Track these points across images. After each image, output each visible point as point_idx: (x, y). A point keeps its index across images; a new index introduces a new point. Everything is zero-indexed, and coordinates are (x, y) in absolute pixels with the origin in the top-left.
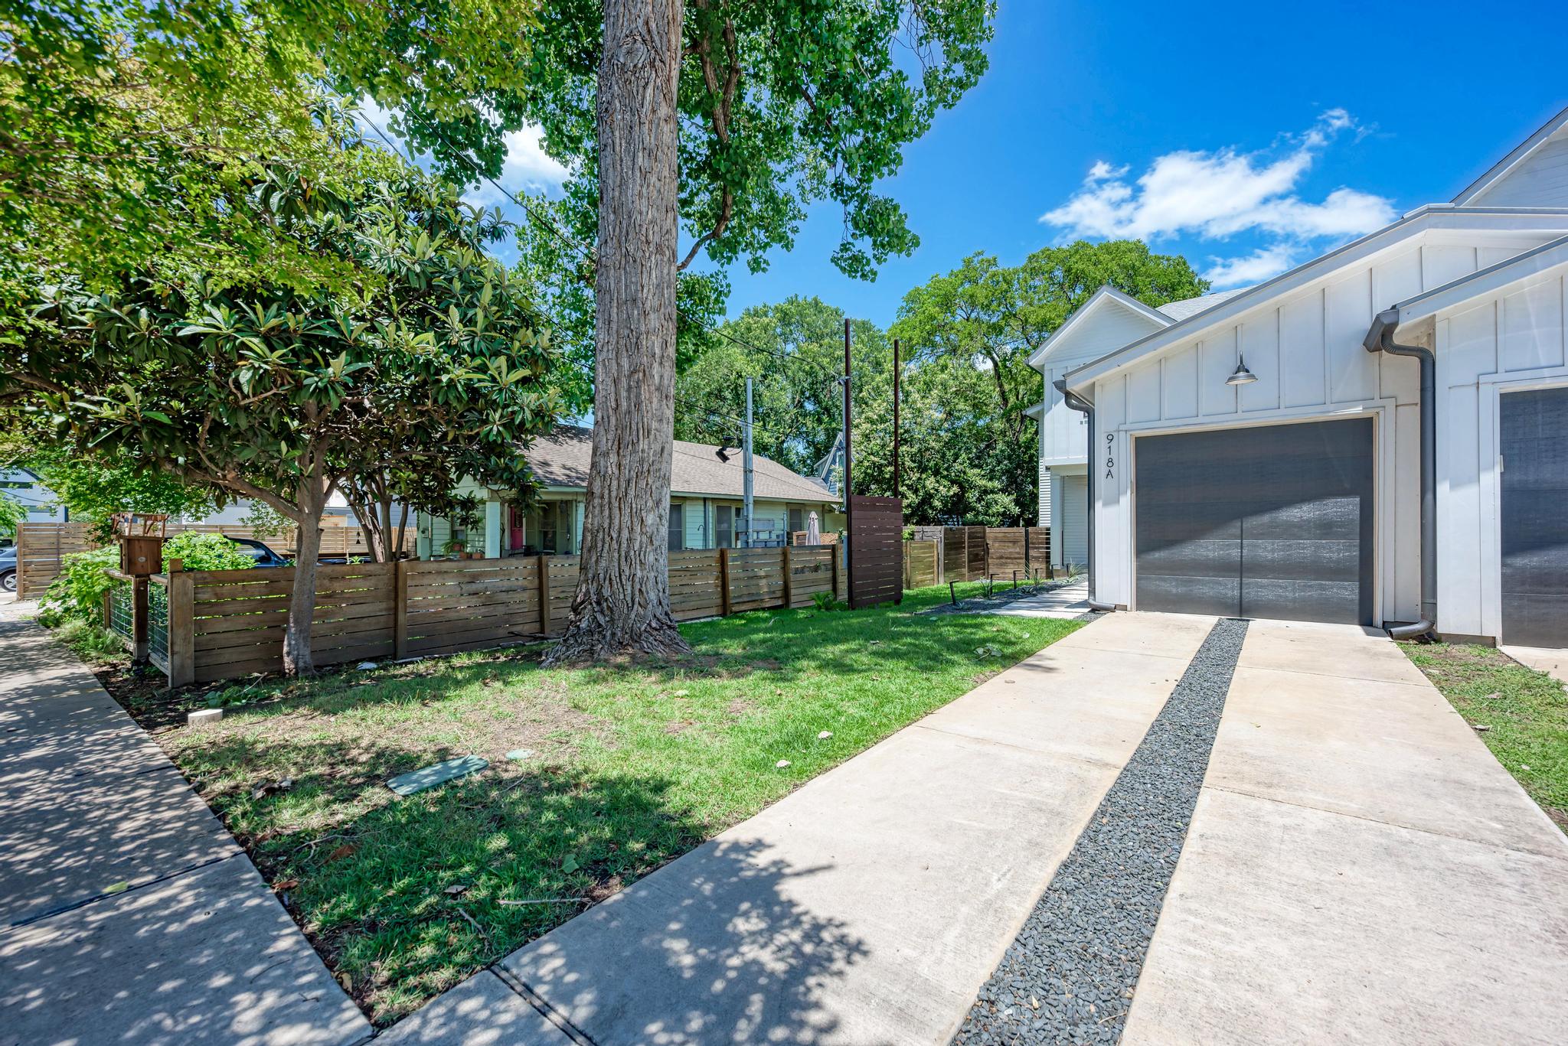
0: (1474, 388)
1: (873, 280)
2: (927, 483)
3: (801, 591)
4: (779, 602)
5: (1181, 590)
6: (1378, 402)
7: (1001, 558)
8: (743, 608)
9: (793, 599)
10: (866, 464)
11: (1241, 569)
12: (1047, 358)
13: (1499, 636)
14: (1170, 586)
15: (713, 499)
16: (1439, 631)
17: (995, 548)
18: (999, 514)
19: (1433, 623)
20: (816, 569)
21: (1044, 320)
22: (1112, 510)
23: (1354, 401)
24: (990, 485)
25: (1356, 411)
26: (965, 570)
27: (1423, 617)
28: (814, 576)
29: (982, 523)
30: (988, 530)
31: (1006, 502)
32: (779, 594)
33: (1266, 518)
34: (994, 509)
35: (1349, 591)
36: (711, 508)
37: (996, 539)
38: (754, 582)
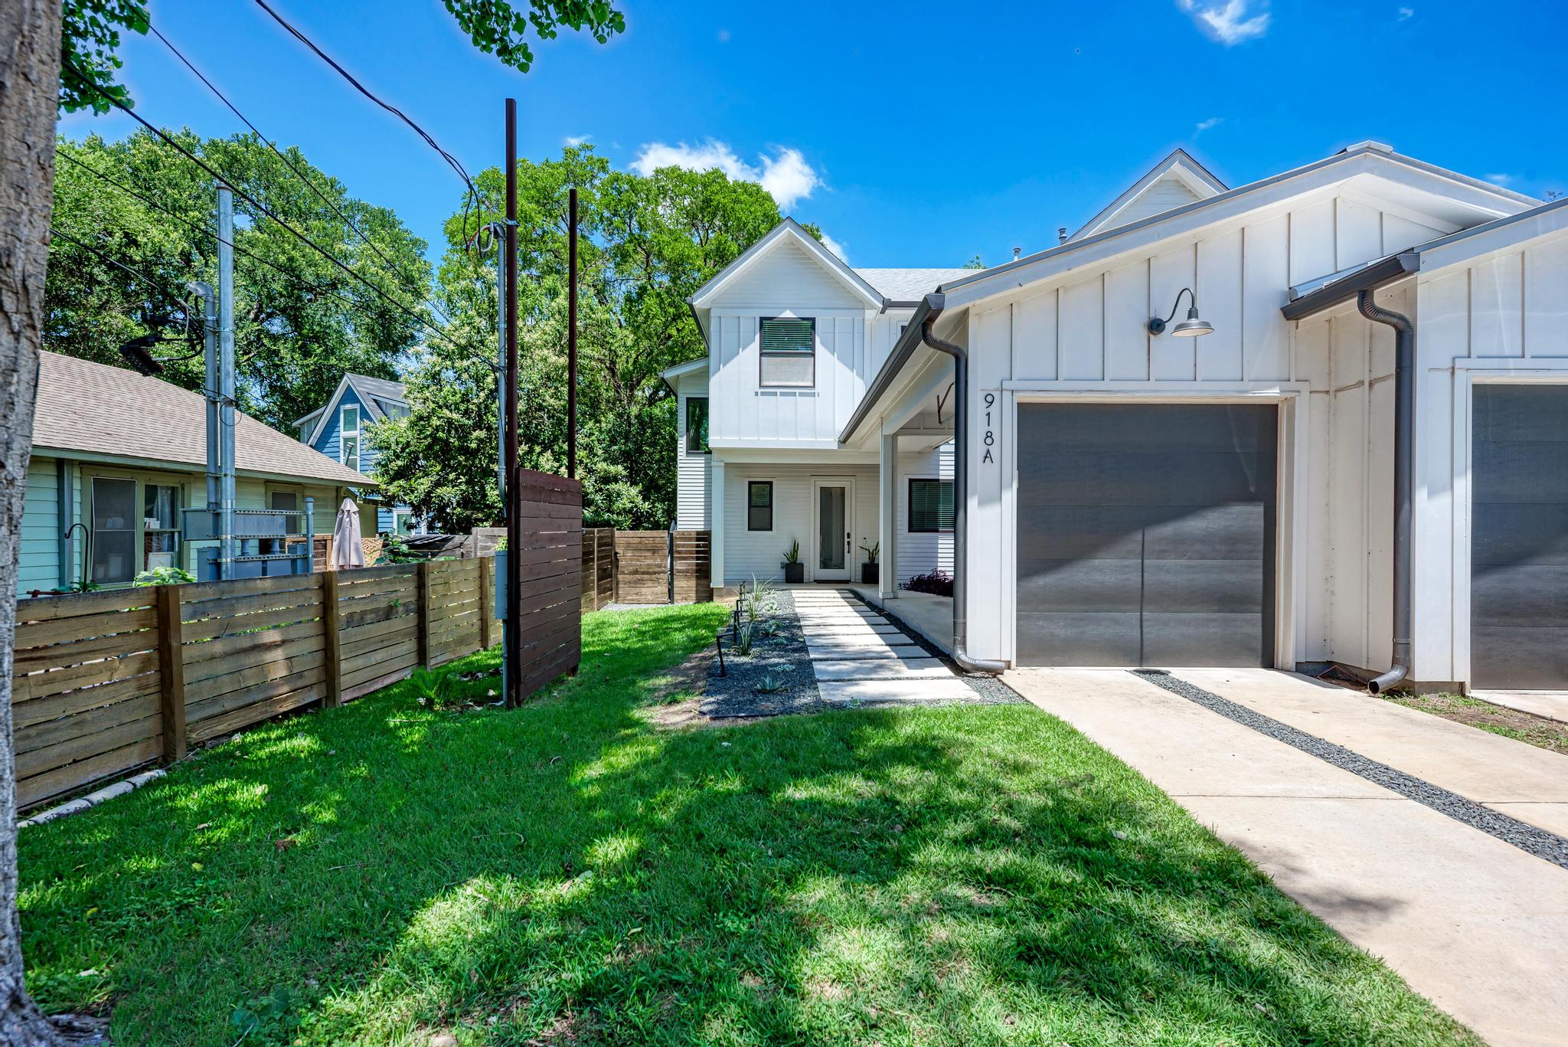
0: (1448, 374)
1: (524, 68)
2: (542, 460)
3: (360, 662)
4: (312, 696)
5: (1070, 632)
6: (1293, 385)
7: (636, 572)
8: (222, 727)
9: (345, 681)
10: (435, 422)
11: (1141, 598)
12: (714, 301)
13: (1468, 680)
14: (1059, 629)
15: (82, 464)
16: (1417, 680)
17: (627, 559)
18: (625, 511)
19: (1408, 669)
20: (389, 613)
21: (681, 255)
22: (992, 511)
23: (1270, 381)
24: (613, 469)
25: (1271, 393)
26: (594, 593)
27: (1395, 662)
28: (384, 627)
29: (607, 524)
30: (617, 533)
31: (629, 494)
32: (311, 678)
33: (1168, 530)
34: (618, 505)
35: (1250, 624)
36: (78, 489)
37: (628, 546)
38: (252, 659)
